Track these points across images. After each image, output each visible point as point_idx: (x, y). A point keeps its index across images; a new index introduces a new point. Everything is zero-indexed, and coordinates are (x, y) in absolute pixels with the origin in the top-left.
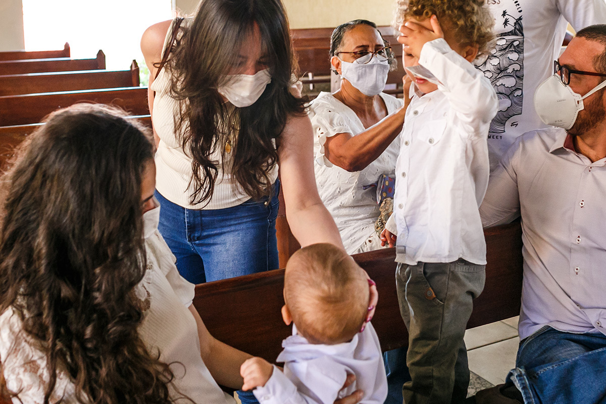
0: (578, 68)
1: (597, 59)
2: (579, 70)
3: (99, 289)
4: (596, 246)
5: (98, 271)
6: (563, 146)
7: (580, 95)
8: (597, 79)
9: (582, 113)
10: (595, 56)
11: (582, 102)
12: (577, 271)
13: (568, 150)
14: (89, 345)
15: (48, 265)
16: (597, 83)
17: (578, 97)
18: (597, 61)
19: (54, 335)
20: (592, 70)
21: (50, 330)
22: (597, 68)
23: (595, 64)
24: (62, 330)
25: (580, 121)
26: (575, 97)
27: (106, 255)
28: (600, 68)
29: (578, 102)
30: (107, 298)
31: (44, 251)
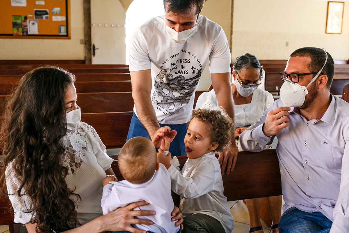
0: (301, 72)
1: (309, 66)
2: (302, 73)
3: (45, 137)
4: (316, 165)
5: (44, 128)
6: (293, 111)
7: (305, 87)
8: (311, 76)
9: (307, 95)
10: (308, 65)
11: (307, 90)
12: (309, 178)
13: (295, 113)
14: (42, 163)
15: (24, 128)
16: (312, 78)
17: (304, 88)
18: (310, 66)
19: (26, 161)
20: (308, 72)
21: (25, 159)
22: (310, 70)
23: (309, 68)
24: (30, 159)
25: (307, 100)
26: (302, 88)
27: (48, 121)
28: (311, 70)
29: (305, 90)
30: (48, 140)
31: (23, 122)
